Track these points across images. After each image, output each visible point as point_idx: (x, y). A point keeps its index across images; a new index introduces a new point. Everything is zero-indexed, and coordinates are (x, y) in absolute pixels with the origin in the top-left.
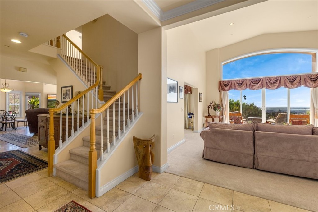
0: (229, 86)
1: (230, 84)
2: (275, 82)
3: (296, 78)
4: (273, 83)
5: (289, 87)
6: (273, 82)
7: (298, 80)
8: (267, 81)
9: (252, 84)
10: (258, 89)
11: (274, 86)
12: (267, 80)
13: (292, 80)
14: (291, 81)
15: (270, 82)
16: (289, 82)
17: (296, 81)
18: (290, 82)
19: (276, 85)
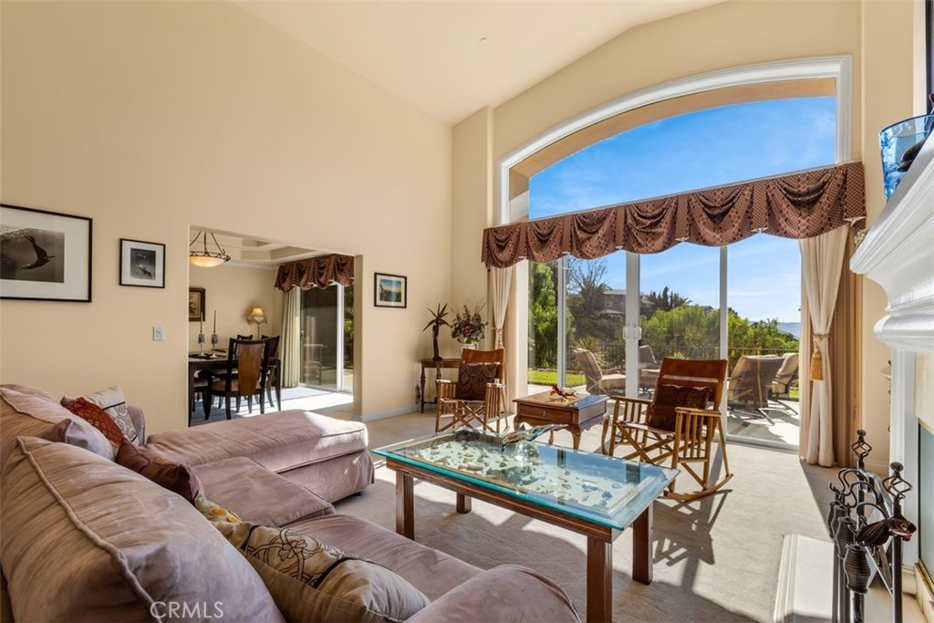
0: (511, 245)
1: (514, 237)
2: (657, 220)
3: (734, 198)
4: (652, 226)
5: (707, 237)
6: (649, 222)
7: (741, 205)
8: (630, 221)
9: (581, 235)
10: (599, 256)
11: (655, 236)
12: (629, 216)
13: (722, 206)
14: (716, 212)
15: (638, 223)
16: (705, 216)
17: (732, 213)
18: (710, 216)
19: (658, 235)
